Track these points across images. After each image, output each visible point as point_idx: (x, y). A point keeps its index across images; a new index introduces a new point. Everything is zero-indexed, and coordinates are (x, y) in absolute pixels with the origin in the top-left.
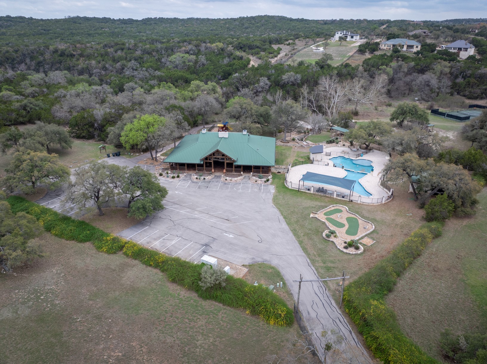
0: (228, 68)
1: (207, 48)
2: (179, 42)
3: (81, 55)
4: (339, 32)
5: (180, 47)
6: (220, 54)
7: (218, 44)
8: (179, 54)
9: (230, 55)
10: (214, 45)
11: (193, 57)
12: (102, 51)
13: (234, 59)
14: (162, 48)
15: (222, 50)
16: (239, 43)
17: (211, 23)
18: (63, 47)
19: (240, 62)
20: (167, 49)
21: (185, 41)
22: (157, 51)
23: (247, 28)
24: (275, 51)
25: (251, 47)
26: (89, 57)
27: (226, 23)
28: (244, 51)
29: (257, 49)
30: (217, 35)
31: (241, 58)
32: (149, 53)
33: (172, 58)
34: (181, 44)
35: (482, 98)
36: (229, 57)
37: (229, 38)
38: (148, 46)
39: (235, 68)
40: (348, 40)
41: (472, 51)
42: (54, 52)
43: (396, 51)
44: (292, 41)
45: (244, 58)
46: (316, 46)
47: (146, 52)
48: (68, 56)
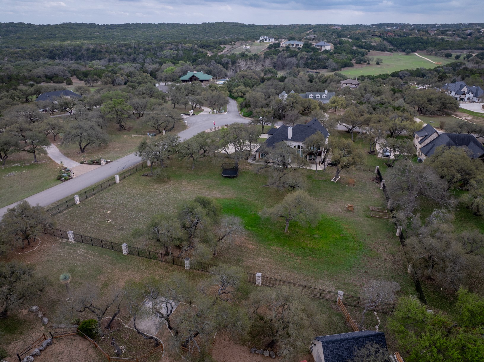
0: (195, 58)
1: (182, 47)
2: (165, 44)
3: (106, 52)
4: (261, 37)
5: (167, 47)
6: (190, 50)
7: (189, 44)
8: (167, 50)
9: (196, 51)
10: (187, 45)
11: (176, 52)
12: (119, 49)
13: (199, 53)
14: (155, 47)
15: (192, 48)
16: (201, 44)
17: (180, 28)
18: (92, 47)
19: (202, 54)
20: (158, 47)
21: (168, 43)
22: (153, 49)
23: (208, 33)
24: (221, 48)
25: (208, 46)
26: (111, 53)
27: (192, 28)
28: (204, 48)
29: (211, 48)
30: (186, 38)
31: (202, 52)
32: (149, 50)
33: (164, 52)
34: (167, 45)
35: (317, 69)
36: (196, 52)
37: (195, 40)
38: (147, 46)
39: (199, 57)
40: (267, 41)
41: (329, 47)
42: (87, 50)
43: (288, 47)
44: (234, 43)
45: (204, 52)
46: (246, 45)
47: (146, 50)
48: (98, 52)
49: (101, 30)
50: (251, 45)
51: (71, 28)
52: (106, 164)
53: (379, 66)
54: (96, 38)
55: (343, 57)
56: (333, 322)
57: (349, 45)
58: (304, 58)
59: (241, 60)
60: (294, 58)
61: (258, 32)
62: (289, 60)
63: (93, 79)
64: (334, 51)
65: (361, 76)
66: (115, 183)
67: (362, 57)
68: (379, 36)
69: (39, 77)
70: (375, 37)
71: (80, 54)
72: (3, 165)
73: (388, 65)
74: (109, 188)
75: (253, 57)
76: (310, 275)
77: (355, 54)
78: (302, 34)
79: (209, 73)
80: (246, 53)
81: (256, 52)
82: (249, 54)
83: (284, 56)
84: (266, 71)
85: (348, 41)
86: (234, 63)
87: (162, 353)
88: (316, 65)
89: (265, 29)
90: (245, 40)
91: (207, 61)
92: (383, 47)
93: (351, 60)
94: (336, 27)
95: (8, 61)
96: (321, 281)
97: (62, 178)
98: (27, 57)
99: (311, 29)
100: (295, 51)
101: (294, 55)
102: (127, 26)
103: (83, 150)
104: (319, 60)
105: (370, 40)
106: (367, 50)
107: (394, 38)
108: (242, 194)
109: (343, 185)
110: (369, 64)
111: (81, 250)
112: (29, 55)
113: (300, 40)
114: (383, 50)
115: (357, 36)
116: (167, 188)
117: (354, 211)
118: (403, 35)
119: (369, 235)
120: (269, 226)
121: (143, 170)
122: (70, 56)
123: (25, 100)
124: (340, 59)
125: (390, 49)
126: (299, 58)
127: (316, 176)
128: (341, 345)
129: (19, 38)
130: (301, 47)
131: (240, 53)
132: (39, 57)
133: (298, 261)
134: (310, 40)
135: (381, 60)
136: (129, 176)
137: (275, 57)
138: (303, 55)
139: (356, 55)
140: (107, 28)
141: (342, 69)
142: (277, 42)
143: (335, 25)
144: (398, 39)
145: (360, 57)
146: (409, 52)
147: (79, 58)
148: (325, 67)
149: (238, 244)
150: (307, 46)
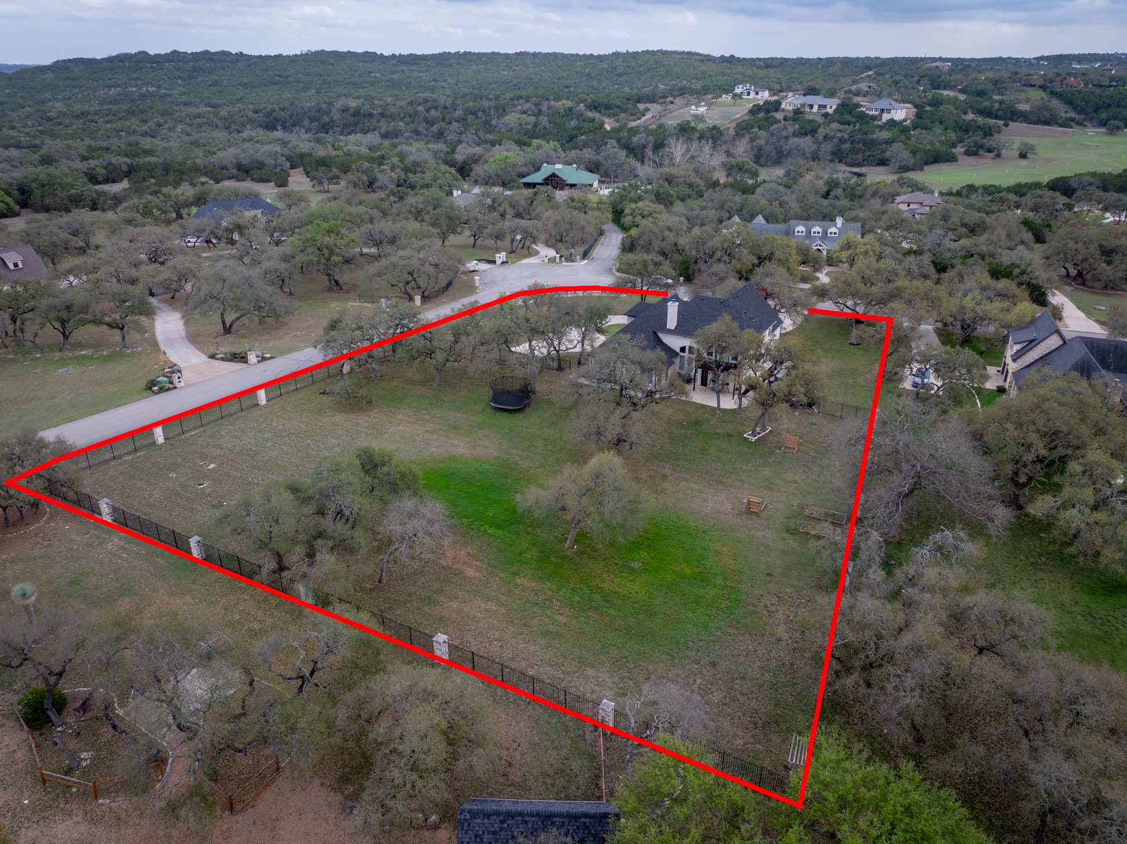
0: (575, 132)
1: (550, 108)
2: (512, 99)
3: (383, 115)
4: (740, 86)
5: (515, 106)
6: (566, 115)
7: (565, 102)
8: (513, 114)
9: (579, 116)
10: (560, 103)
11: (533, 119)
12: (410, 109)
13: (584, 121)
14: (490, 107)
15: (570, 109)
16: (594, 102)
17: (560, 63)
18: (354, 105)
19: (591, 125)
20: (496, 107)
21: (520, 98)
22: (484, 111)
23: (620, 75)
24: (639, 112)
25: (608, 107)
26: (393, 117)
27: (585, 65)
28: (599, 112)
29: (615, 110)
30: (567, 87)
31: (593, 120)
32: (474, 113)
33: (506, 119)
34: (516, 102)
35: (863, 165)
36: (578, 119)
37: (585, 93)
38: (471, 104)
39: (583, 130)
40: (751, 97)
41: (901, 113)
42: (343, 111)
43: (798, 112)
44: (670, 99)
45: (597, 120)
46: (697, 105)
47: (469, 112)
48: (364, 116)
49: (385, 66)
50: (709, 105)
51: (323, 62)
52: (259, 362)
53: (1024, 163)
54: (372, 84)
55: (934, 138)
56: (568, 772)
57: (957, 108)
58: (832, 138)
59: (677, 139)
60: (808, 138)
61: (740, 73)
62: (794, 141)
63: (330, 175)
64: (913, 122)
65: (968, 186)
66: (257, 405)
67: (985, 137)
68: (1041, 87)
69: (224, 168)
70: (1029, 89)
71: (327, 119)
72: (61, 350)
73: (1049, 160)
74: (241, 414)
75: (708, 134)
76: (572, 653)
77: (966, 131)
78: (842, 79)
79: (593, 168)
80: (693, 124)
81: (718, 123)
82: (701, 126)
83: (784, 133)
84: (731, 168)
85: (956, 98)
86: (659, 146)
87: (159, 781)
88: (860, 157)
89: (759, 68)
90: (698, 94)
91: (599, 138)
92: (1047, 114)
93: (954, 146)
94: (936, 64)
95: (182, 132)
96: (590, 672)
97: (155, 385)
98: (220, 124)
99: (870, 69)
100: (812, 121)
101: (809, 129)
102: (443, 59)
103: (228, 330)
104: (870, 144)
105: (1012, 98)
106: (1002, 122)
107: (1080, 92)
108: (515, 451)
109: (770, 448)
110: (998, 156)
111: (117, 541)
112: (226, 120)
113: (832, 94)
114: (1046, 123)
115: (981, 87)
116: (357, 424)
117: (764, 515)
118: (1107, 83)
119: (769, 575)
120: (538, 531)
121: (329, 381)
122: (306, 122)
123: (174, 215)
124: (926, 141)
125: (1067, 119)
126: (821, 138)
127: (714, 421)
128: (505, 825)
129: (215, 84)
130: (830, 111)
131: (678, 125)
132: (243, 125)
133: (563, 619)
134: (857, 95)
135: (1032, 148)
136: (293, 391)
137: (762, 133)
138: (832, 130)
139: (970, 134)
140: (399, 61)
141: (926, 168)
142: (775, 98)
143: (934, 60)
144: (1092, 93)
145: (978, 138)
146: (1118, 128)
147: (325, 128)
148: (882, 162)
149: (445, 564)
150: (847, 110)
